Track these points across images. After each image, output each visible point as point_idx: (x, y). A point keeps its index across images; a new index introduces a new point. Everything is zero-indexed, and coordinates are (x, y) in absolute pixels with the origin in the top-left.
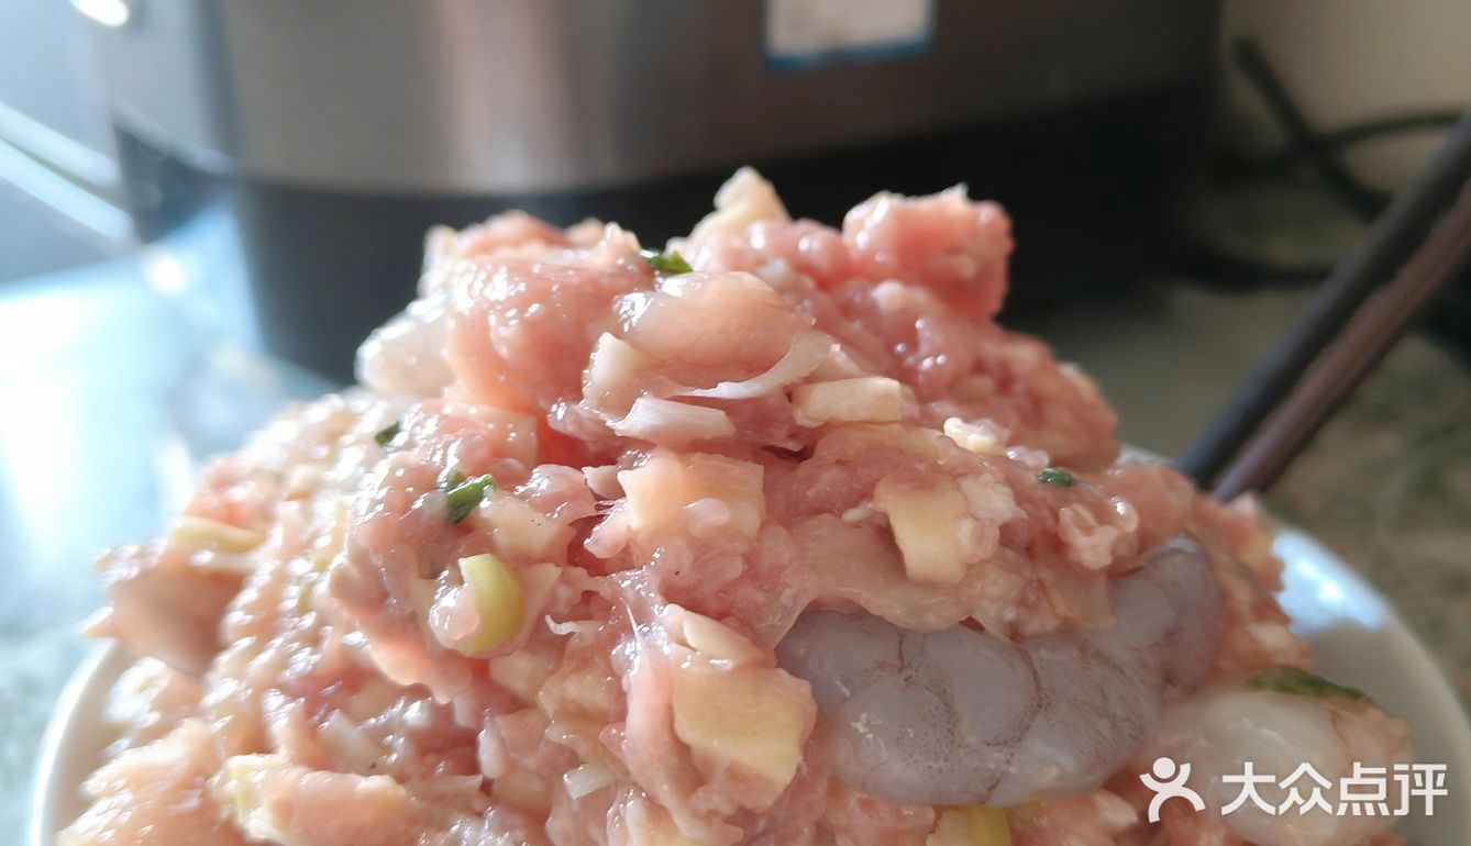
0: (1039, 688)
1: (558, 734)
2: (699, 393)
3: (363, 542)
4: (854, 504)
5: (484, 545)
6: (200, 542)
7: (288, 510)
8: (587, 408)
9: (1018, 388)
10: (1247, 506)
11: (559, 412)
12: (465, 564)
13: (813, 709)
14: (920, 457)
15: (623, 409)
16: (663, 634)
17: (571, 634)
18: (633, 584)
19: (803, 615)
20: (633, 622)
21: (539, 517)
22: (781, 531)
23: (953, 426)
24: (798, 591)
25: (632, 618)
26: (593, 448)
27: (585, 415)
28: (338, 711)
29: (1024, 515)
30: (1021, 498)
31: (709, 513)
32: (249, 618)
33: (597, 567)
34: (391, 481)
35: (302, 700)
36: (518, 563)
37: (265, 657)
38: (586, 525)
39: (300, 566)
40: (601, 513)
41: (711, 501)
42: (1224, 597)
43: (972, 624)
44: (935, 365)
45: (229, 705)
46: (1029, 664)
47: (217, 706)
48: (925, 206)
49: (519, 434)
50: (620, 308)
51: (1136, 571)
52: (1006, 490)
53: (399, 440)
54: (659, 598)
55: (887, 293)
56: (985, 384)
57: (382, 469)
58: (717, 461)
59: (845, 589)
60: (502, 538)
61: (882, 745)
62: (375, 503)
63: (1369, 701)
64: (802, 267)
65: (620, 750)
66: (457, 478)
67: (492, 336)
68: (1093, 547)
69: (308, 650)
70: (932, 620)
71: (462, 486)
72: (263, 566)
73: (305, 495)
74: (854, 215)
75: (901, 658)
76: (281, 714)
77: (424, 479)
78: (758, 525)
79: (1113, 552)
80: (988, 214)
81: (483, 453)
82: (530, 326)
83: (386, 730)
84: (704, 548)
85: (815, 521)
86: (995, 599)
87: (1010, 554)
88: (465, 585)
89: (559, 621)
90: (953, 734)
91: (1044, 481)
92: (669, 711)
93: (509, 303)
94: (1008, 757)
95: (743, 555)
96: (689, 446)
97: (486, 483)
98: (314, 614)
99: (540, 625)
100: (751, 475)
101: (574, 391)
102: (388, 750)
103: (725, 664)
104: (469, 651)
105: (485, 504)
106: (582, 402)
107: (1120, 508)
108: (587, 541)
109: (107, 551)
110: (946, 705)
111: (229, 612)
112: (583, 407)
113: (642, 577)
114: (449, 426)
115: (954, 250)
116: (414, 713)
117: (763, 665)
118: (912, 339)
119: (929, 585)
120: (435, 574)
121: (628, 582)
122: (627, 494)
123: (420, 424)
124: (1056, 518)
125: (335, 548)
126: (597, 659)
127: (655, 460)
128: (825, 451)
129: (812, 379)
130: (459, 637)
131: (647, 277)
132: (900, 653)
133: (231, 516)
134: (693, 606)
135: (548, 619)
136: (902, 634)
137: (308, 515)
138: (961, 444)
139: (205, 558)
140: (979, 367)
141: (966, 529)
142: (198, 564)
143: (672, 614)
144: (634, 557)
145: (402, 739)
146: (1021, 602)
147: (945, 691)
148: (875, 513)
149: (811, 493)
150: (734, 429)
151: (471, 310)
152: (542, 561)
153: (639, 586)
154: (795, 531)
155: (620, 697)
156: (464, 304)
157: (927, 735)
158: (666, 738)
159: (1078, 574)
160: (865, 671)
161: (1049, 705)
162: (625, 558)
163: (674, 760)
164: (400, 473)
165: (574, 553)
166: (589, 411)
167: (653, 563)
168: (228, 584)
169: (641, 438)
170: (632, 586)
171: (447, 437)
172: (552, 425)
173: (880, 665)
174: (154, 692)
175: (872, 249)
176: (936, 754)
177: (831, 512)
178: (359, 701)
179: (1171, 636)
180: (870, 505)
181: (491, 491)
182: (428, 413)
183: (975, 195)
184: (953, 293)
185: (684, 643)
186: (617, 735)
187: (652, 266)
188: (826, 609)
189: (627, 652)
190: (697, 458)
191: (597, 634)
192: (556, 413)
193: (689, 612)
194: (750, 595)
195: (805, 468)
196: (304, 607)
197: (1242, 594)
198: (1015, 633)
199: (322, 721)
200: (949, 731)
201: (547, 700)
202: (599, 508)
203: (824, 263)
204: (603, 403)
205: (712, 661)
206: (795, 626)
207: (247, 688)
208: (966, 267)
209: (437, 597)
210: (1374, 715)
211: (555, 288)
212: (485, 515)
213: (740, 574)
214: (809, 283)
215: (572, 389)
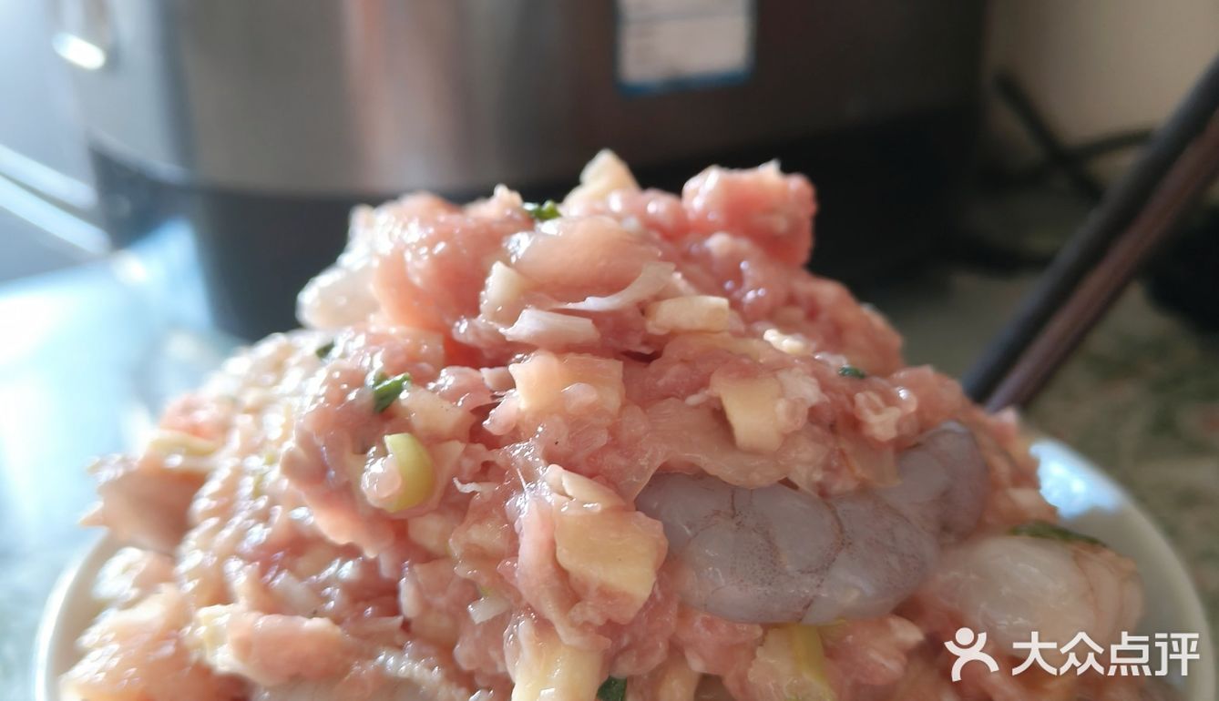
0: (842, 531)
1: (464, 571)
2: (571, 306)
3: (308, 428)
4: (695, 391)
5: (403, 426)
6: (172, 448)
7: (244, 421)
8: (484, 321)
9: (823, 317)
10: (1009, 417)
11: (462, 328)
12: (389, 440)
13: (664, 543)
14: (746, 355)
15: (511, 319)
16: (547, 487)
17: (474, 493)
18: (521, 452)
19: (654, 477)
20: (522, 480)
21: (447, 405)
22: (637, 409)
23: (772, 335)
24: (652, 457)
25: (521, 477)
26: (488, 355)
27: (482, 327)
28: (286, 570)
29: (827, 399)
30: (825, 387)
31: (581, 394)
32: (214, 503)
33: (493, 442)
34: (330, 382)
35: (258, 563)
36: (431, 441)
37: (227, 533)
38: (483, 412)
39: (255, 462)
40: (497, 401)
41: (582, 385)
42: (987, 468)
43: (787, 483)
44: (757, 298)
45: (196, 572)
46: (834, 512)
47: (186, 573)
48: (746, 177)
49: (431, 346)
50: (508, 245)
51: (917, 446)
52: (813, 380)
53: (335, 352)
54: (542, 462)
55: (718, 243)
56: (797, 313)
57: (322, 374)
58: (586, 357)
59: (687, 454)
60: (416, 419)
61: (720, 574)
62: (316, 398)
63: (1104, 546)
64: (651, 224)
65: (513, 577)
66: (381, 378)
67: (409, 269)
68: (882, 424)
69: (261, 525)
70: (758, 479)
71: (387, 383)
72: (223, 466)
73: (257, 410)
74: (692, 185)
75: (733, 509)
76: (240, 576)
77: (356, 379)
78: (619, 404)
79: (898, 427)
80: (797, 183)
81: (401, 359)
82: (439, 261)
83: (326, 584)
84: (578, 423)
85: (664, 404)
86: (806, 463)
87: (817, 429)
88: (390, 456)
89: (463, 482)
90: (775, 565)
91: (843, 374)
92: (553, 545)
93: (421, 243)
94: (818, 582)
95: (608, 428)
96: (563, 347)
97: (404, 379)
98: (266, 497)
99: (450, 486)
100: (615, 368)
101: (472, 309)
102: (327, 599)
103: (596, 507)
104: (391, 509)
105: (404, 395)
106: (481, 315)
107: (903, 394)
108: (486, 423)
109: (97, 459)
110: (769, 542)
111: (195, 500)
112: (481, 320)
113: (528, 446)
114: (375, 341)
115: (771, 210)
116: (348, 570)
117: (625, 509)
118: (738, 277)
119: (754, 452)
120: (365, 451)
121: (517, 452)
122: (517, 385)
123: (352, 340)
124: (853, 402)
125: (285, 437)
126: (494, 511)
127: (536, 357)
128: (671, 351)
129: (658, 298)
130: (385, 495)
131: (530, 222)
132: (733, 503)
133: (195, 430)
134: (570, 467)
135: (456, 481)
136: (732, 490)
137: (259, 425)
138: (778, 347)
139: (176, 461)
140: (792, 300)
141: (781, 406)
142: (170, 466)
143: (555, 471)
144: (522, 434)
145: (338, 590)
146: (827, 467)
147: (768, 533)
148: (711, 398)
149: (661, 383)
150: (599, 335)
151: (392, 251)
152: (449, 440)
153: (528, 453)
154: (648, 411)
155: (513, 538)
156: (386, 248)
157: (754, 565)
158: (550, 567)
159: (871, 446)
160: (706, 517)
161: (850, 544)
162: (516, 434)
163: (556, 583)
164: (337, 375)
165: (475, 433)
166: (486, 324)
167: (537, 436)
168: (192, 481)
169: (527, 342)
170: (522, 453)
171: (373, 348)
172: (457, 337)
173: (717, 513)
174: (135, 574)
175: (705, 211)
176: (762, 580)
177: (677, 397)
178: (303, 563)
179: (945, 496)
180: (707, 392)
181: (409, 385)
182: (358, 333)
183: (786, 169)
184: (772, 245)
185: (563, 494)
186: (512, 566)
187: (533, 215)
188: (673, 472)
189: (518, 504)
190: (571, 357)
191: (494, 493)
192: (459, 328)
193: (567, 472)
194: (614, 460)
195: (654, 365)
196: (257, 494)
197: (1002, 468)
198: (823, 492)
199: (273, 579)
200: (772, 562)
201: (455, 548)
202: (495, 397)
203: (668, 222)
204: (496, 317)
205: (585, 506)
206: (649, 485)
207: (212, 556)
208: (780, 224)
209: (367, 466)
210: (1109, 554)
211: (457, 231)
212: (404, 404)
213: (605, 443)
214: (656, 236)
215: (471, 307)
